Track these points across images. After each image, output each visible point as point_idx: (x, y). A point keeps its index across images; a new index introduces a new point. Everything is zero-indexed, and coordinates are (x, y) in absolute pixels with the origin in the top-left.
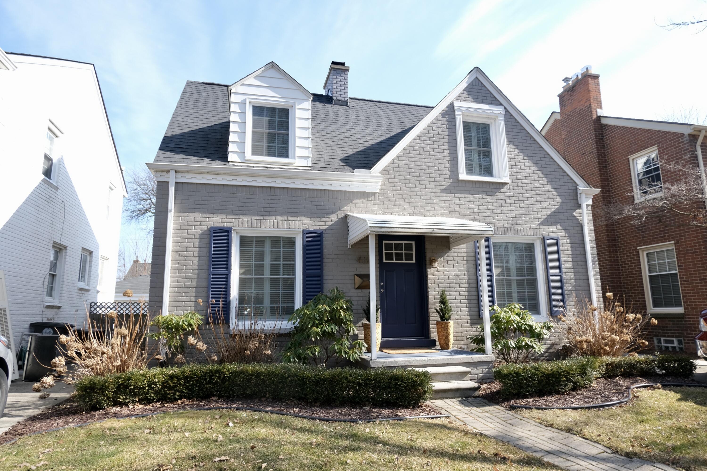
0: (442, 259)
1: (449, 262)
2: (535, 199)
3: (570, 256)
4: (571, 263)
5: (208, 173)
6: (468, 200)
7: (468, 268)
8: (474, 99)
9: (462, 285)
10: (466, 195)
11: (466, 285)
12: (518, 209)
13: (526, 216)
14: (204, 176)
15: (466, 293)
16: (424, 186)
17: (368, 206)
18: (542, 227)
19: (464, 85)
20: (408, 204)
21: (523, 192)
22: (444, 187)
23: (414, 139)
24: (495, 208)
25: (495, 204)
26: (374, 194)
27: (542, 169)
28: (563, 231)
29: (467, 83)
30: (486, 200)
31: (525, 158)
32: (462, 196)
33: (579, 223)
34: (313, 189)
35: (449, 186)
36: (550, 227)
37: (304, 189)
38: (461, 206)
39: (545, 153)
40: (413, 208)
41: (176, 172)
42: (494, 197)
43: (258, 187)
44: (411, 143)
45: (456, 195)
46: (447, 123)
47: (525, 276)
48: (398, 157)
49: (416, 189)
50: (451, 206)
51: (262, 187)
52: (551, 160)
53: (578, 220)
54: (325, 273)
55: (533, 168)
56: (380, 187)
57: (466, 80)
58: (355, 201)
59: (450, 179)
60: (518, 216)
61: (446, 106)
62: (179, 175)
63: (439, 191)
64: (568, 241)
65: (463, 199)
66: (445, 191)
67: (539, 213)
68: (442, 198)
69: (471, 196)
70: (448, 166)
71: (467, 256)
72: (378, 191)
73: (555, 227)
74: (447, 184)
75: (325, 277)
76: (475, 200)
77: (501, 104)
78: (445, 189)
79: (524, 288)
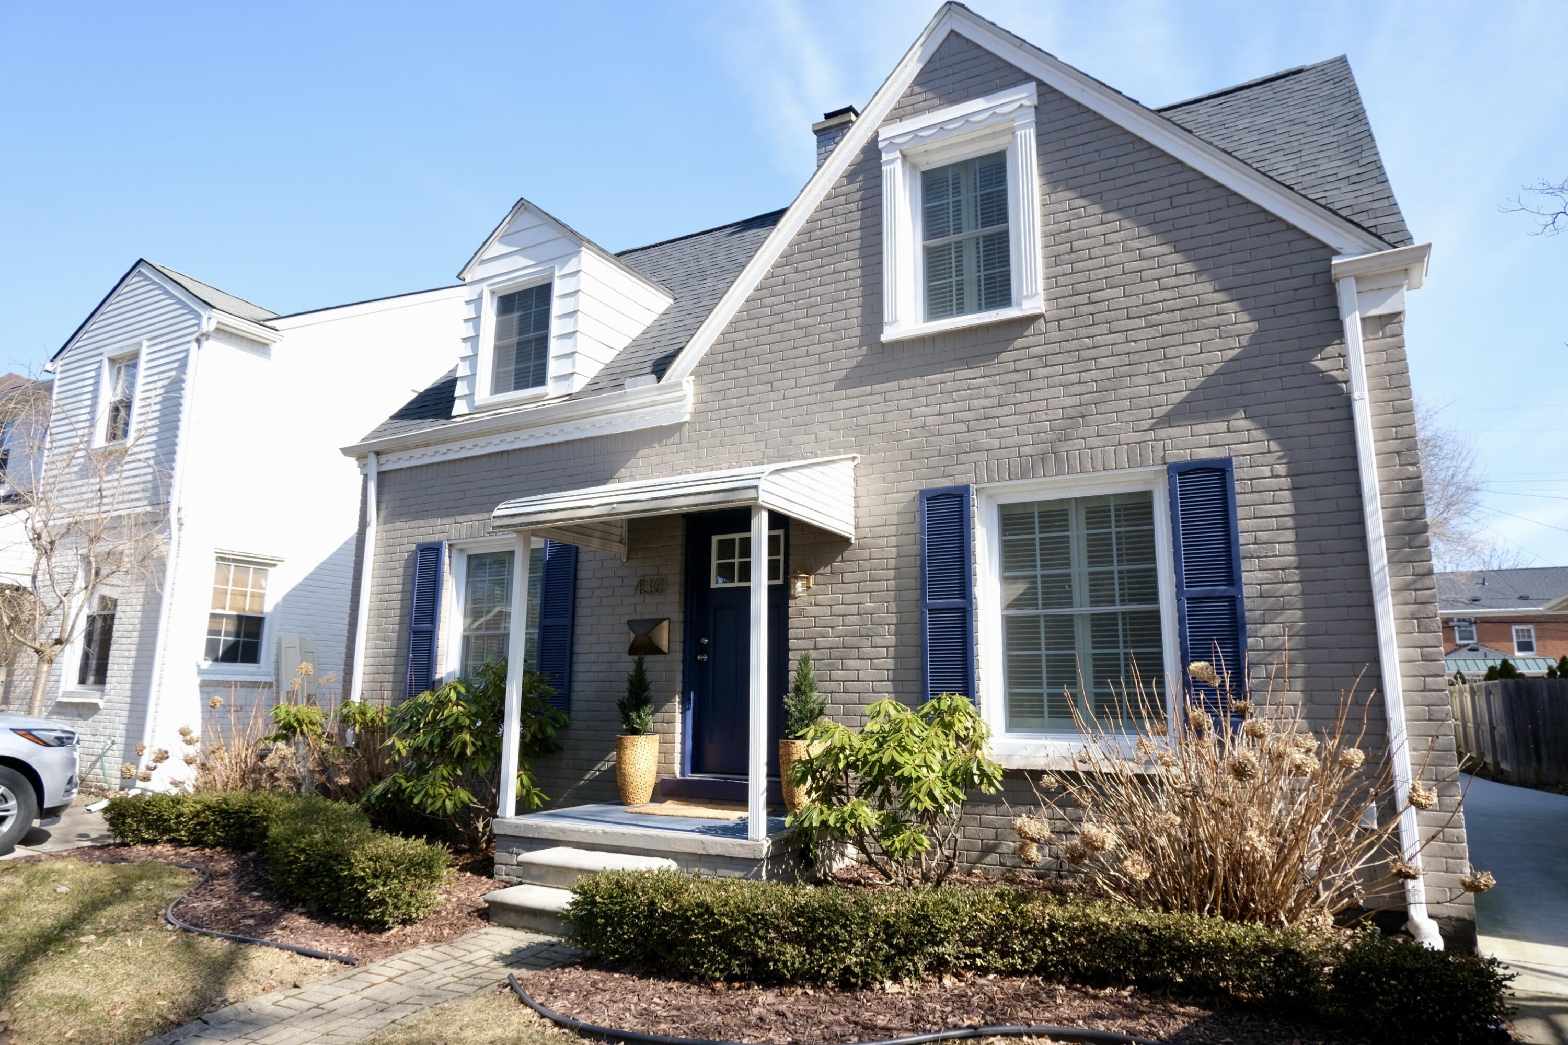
0: (828, 569)
1: (847, 577)
2: (1143, 345)
3: (1289, 522)
4: (1290, 548)
5: (417, 447)
6: (909, 393)
7: (898, 590)
8: (939, 97)
9: (879, 641)
10: (905, 383)
11: (891, 640)
12: (1076, 389)
13: (1102, 408)
14: (411, 453)
15: (890, 663)
16: (792, 383)
17: (666, 459)
18: (1163, 433)
19: (913, 67)
20: (751, 437)
21: (1094, 330)
22: (844, 373)
23: (774, 267)
24: (994, 401)
25: (993, 391)
26: (678, 427)
27: (1175, 235)
28: (1258, 434)
29: (919, 60)
30: (964, 384)
31: (1112, 216)
32: (894, 385)
33: (1340, 393)
34: (567, 442)
35: (859, 366)
36: (1201, 428)
37: (553, 445)
38: (889, 416)
39: (1188, 176)
40: (763, 444)
41: (378, 454)
42: (991, 371)
43: (485, 456)
44: (766, 279)
45: (877, 387)
46: (858, 196)
47: (1112, 602)
48: (734, 325)
49: (773, 396)
50: (862, 420)
51: (490, 455)
52: (1218, 192)
53: (1334, 382)
54: (580, 621)
55: (1136, 244)
56: (690, 408)
57: (917, 50)
58: (641, 453)
59: (860, 346)
60: (1071, 412)
61: (857, 151)
62: (383, 459)
63: (832, 386)
64: (1281, 469)
65: (894, 395)
66: (845, 383)
67: (1155, 389)
68: (837, 405)
69: (918, 381)
70: (857, 312)
71: (899, 556)
72: (687, 418)
73: (1223, 426)
74: (853, 363)
75: (579, 630)
76: (930, 390)
77: (1028, 78)
78: (846, 378)
79: (1114, 644)
